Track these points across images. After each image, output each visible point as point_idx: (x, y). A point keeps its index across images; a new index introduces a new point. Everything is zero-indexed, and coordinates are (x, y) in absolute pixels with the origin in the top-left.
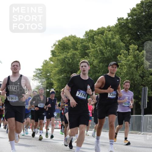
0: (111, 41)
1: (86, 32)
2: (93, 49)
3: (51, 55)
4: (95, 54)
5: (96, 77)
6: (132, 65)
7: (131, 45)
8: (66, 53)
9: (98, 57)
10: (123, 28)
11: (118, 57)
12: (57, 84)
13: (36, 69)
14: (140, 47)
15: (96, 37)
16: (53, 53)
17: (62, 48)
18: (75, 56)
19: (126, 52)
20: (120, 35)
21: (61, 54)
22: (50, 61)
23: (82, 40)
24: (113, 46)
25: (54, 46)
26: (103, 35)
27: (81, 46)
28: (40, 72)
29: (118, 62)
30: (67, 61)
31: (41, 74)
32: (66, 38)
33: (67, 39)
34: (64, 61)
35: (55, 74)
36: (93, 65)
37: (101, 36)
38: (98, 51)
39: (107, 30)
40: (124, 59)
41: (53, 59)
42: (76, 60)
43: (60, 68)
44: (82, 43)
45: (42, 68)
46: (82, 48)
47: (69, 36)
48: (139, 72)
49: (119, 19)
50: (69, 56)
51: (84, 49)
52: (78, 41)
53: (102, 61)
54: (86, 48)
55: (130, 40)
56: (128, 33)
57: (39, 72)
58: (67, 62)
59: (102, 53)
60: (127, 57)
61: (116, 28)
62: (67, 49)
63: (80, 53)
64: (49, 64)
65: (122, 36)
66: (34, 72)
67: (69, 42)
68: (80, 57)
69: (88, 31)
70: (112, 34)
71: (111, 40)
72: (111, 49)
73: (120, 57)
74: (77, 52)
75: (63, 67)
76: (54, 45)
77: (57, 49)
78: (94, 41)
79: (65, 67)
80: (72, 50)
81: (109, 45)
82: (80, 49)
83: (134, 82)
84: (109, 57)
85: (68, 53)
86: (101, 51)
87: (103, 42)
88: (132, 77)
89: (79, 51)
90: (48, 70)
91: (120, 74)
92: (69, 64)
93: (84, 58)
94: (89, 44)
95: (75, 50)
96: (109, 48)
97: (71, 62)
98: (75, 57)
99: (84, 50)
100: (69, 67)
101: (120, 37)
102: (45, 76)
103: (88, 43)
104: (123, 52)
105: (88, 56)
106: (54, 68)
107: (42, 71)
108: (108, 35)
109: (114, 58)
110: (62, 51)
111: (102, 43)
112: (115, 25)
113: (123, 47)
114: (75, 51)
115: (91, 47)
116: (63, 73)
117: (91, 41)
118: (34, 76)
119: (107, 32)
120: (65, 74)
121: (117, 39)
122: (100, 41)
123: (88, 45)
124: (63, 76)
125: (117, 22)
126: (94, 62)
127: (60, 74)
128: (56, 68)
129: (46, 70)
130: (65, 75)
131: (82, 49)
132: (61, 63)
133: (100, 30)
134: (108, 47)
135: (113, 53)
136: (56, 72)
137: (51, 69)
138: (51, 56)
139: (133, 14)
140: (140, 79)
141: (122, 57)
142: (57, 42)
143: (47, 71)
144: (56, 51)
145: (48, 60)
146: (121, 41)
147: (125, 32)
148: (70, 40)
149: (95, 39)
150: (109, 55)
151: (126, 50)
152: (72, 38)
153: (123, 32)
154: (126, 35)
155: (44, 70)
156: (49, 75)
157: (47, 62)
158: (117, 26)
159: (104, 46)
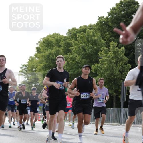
0: (93, 39)
1: (69, 30)
2: (75, 46)
3: (36, 51)
4: (77, 51)
5: (78, 73)
6: (112, 61)
7: (111, 42)
8: (50, 50)
9: (81, 54)
10: (104, 27)
11: (99, 53)
13: (22, 65)
14: (119, 44)
15: (79, 34)
16: (38, 50)
17: (47, 45)
18: (59, 53)
19: (106, 48)
21: (45, 51)
22: (35, 58)
23: (65, 37)
24: (94, 43)
25: (38, 43)
26: (85, 33)
27: (64, 43)
28: (26, 67)
29: (99, 58)
30: (51, 57)
31: (27, 70)
32: (50, 36)
33: (51, 37)
34: (49, 58)
35: (40, 70)
36: (76, 61)
37: (83, 33)
38: (80, 48)
39: (88, 28)
40: (105, 55)
41: (38, 55)
43: (45, 64)
44: (65, 40)
45: (28, 64)
46: (65, 45)
47: (53, 34)
48: (119, 67)
49: (99, 18)
50: (53, 53)
51: (67, 46)
52: (61, 38)
53: (84, 57)
54: (69, 45)
55: (110, 37)
56: (108, 31)
57: (25, 67)
58: (52, 59)
59: (84, 50)
60: (107, 54)
61: (97, 26)
62: (51, 46)
63: (63, 50)
64: (34, 60)
65: (102, 33)
66: (20, 68)
67: (53, 40)
68: (64, 53)
69: (71, 29)
70: (93, 32)
72: (92, 46)
73: (101, 54)
74: (61, 49)
75: (48, 63)
76: (39, 42)
77: (42, 46)
78: (77, 38)
79: (50, 63)
80: (55, 47)
81: (91, 42)
83: (114, 76)
84: (91, 54)
85: (52, 49)
86: (83, 47)
88: (112, 72)
89: (62, 48)
90: (33, 66)
91: (101, 69)
93: (67, 54)
97: (55, 58)
99: (67, 47)
101: (101, 34)
102: (31, 71)
103: (71, 40)
104: (104, 49)
105: (71, 53)
106: (39, 63)
107: (28, 67)
108: (90, 33)
109: (95, 54)
110: (46, 48)
111: (84, 40)
112: (96, 23)
113: (104, 44)
114: (59, 48)
115: (74, 44)
116: (47, 69)
117: (73, 39)
118: (20, 71)
119: (89, 30)
120: (49, 69)
121: (98, 37)
122: (82, 38)
123: (71, 42)
125: (98, 21)
126: (76, 58)
127: (45, 70)
128: (41, 64)
129: (32, 66)
131: (66, 46)
132: (45, 60)
133: (82, 28)
134: (90, 44)
135: (95, 49)
136: (41, 67)
137: (36, 65)
138: (36, 53)
139: (113, 13)
140: (120, 74)
141: (103, 54)
142: (42, 39)
143: (33, 67)
144: (41, 48)
145: (33, 56)
146: (102, 39)
147: (105, 30)
148: (54, 37)
149: (77, 36)
150: (91, 52)
151: (106, 47)
152: (56, 36)
153: (104, 29)
154: (106, 33)
155: (30, 65)
156: (35, 71)
157: (32, 58)
158: (98, 24)
159: (86, 43)
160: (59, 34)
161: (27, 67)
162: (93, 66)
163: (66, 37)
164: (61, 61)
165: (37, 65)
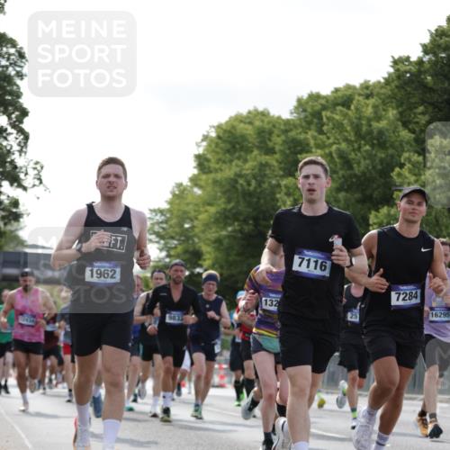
0: (372, 128)
1: (299, 100)
2: (318, 150)
3: (195, 168)
8: (240, 163)
10: (408, 89)
11: (394, 173)
12: (213, 255)
13: (151, 210)
15: (329, 114)
16: (201, 161)
17: (228, 146)
19: (416, 158)
20: (400, 109)
21: (224, 165)
22: (192, 187)
23: (287, 122)
24: (378, 140)
25: (203, 140)
26: (349, 108)
27: (284, 142)
28: (163, 217)
29: (393, 188)
30: (242, 185)
31: (164, 226)
32: (239, 119)
33: (241, 121)
34: (234, 187)
35: (207, 226)
37: (341, 111)
38: (333, 157)
40: (413, 179)
41: (200, 180)
42: (270, 183)
43: (223, 206)
44: (286, 132)
45: (168, 207)
46: (287, 146)
47: (250, 112)
49: (396, 62)
50: (248, 172)
51: (292, 149)
52: (274, 126)
53: (346, 187)
55: (429, 122)
56: (423, 102)
57: (159, 218)
58: (243, 190)
59: (347, 163)
60: (420, 175)
61: (388, 87)
62: (242, 148)
63: (280, 163)
64: (190, 195)
65: (405, 110)
67: (249, 130)
68: (281, 173)
70: (375, 107)
71: (372, 123)
72: (372, 149)
73: (399, 175)
74: (272, 160)
75: (232, 204)
76: (205, 138)
77: (214, 151)
78: (322, 126)
79: (238, 202)
80: (256, 152)
81: (368, 138)
82: (282, 152)
84: (368, 175)
85: (246, 161)
86: (342, 155)
87: (349, 128)
89: (277, 156)
90: (185, 212)
92: (247, 195)
94: (309, 136)
95: (266, 154)
96: (368, 147)
97: (255, 188)
98: (265, 175)
99: (291, 153)
100: (249, 204)
101: (401, 113)
102: (177, 230)
103: (307, 133)
104: (409, 160)
106: (204, 205)
107: (168, 215)
108: (364, 110)
109: (381, 177)
110: (227, 155)
111: (347, 131)
112: (384, 78)
113: (409, 143)
114: (267, 157)
115: (315, 144)
116: (229, 221)
117: (313, 127)
119: (361, 98)
120: (236, 224)
121: (389, 120)
122: (339, 126)
123: (306, 139)
124: (231, 232)
127: (222, 225)
128: (208, 208)
129: (180, 213)
130: (237, 228)
131: (288, 152)
132: (224, 193)
133: (340, 94)
134: (365, 145)
135: (380, 161)
136: (211, 217)
137: (195, 211)
138: (196, 172)
139: (439, 46)
141: (407, 174)
142: (213, 130)
143: (184, 217)
144: (209, 156)
145: (186, 182)
146: (401, 128)
147: (413, 100)
148: (250, 123)
149: (325, 120)
150: (367, 168)
151: (416, 152)
152: (258, 118)
153: (409, 98)
154: (416, 108)
155: (175, 212)
156: (190, 228)
157: (182, 188)
158: (391, 80)
159: (351, 141)
160: (269, 113)
161: (165, 215)
162: (373, 212)
163: (288, 120)
164: (316, 177)
165: (197, 209)
